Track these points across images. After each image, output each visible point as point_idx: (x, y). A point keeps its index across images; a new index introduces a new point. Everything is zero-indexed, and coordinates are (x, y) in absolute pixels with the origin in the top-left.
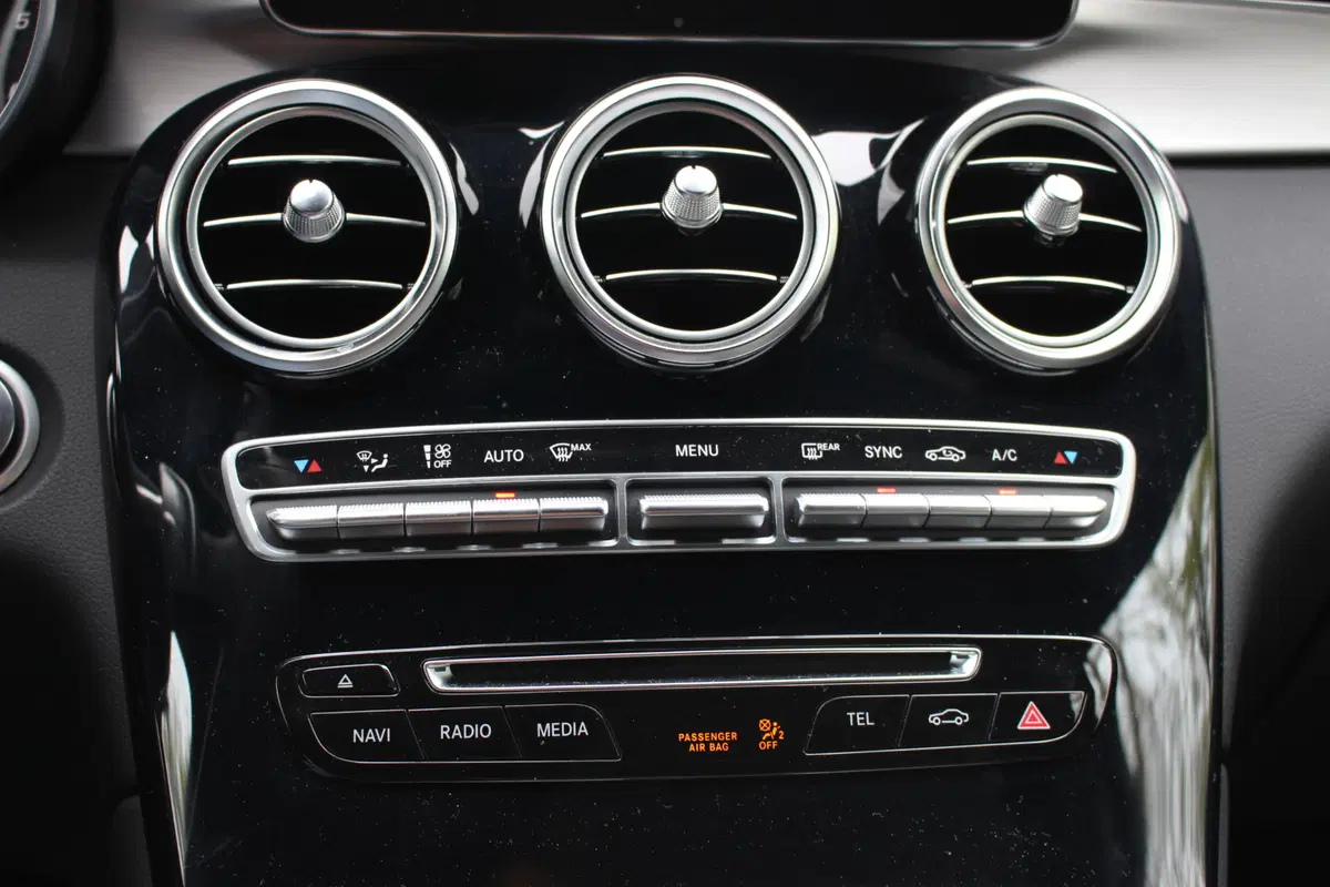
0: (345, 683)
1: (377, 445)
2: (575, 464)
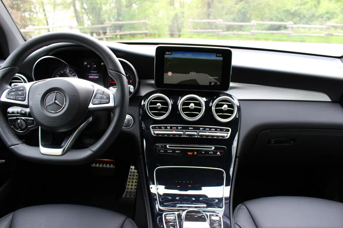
0: (160, 147)
1: (163, 126)
2: (181, 129)
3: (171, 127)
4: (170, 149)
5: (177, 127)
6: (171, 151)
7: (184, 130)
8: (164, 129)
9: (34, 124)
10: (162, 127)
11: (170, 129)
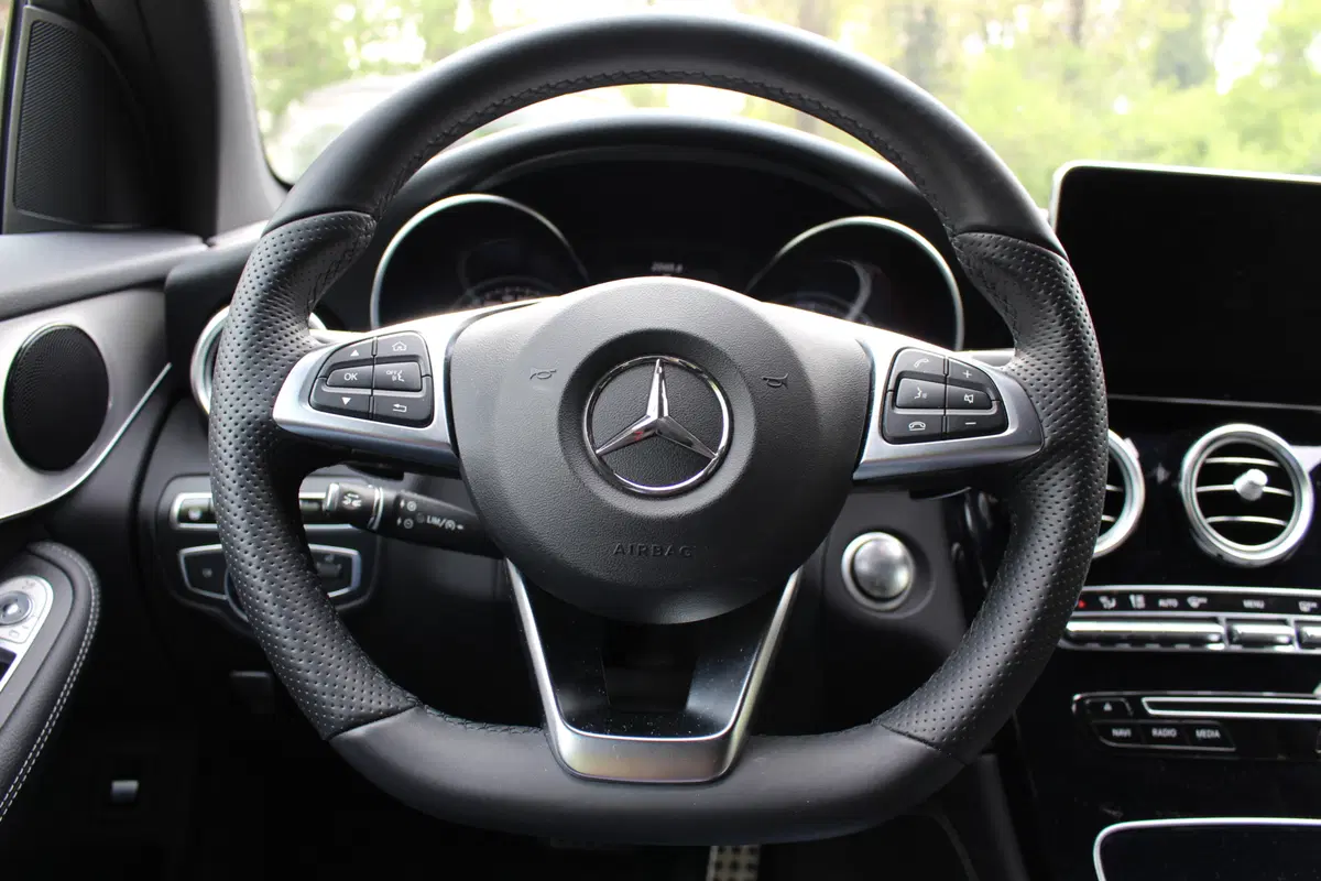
3: (1152, 600)
4: (1162, 723)
5: (1182, 598)
6: (1171, 733)
7: (1222, 615)
8: (1112, 609)
9: (347, 584)
10: (1103, 600)
11: (1146, 608)
